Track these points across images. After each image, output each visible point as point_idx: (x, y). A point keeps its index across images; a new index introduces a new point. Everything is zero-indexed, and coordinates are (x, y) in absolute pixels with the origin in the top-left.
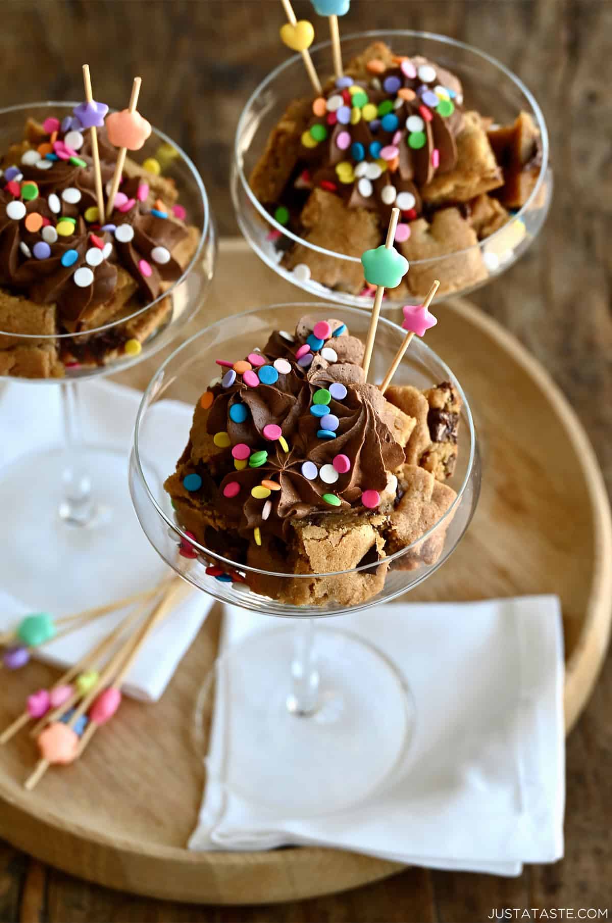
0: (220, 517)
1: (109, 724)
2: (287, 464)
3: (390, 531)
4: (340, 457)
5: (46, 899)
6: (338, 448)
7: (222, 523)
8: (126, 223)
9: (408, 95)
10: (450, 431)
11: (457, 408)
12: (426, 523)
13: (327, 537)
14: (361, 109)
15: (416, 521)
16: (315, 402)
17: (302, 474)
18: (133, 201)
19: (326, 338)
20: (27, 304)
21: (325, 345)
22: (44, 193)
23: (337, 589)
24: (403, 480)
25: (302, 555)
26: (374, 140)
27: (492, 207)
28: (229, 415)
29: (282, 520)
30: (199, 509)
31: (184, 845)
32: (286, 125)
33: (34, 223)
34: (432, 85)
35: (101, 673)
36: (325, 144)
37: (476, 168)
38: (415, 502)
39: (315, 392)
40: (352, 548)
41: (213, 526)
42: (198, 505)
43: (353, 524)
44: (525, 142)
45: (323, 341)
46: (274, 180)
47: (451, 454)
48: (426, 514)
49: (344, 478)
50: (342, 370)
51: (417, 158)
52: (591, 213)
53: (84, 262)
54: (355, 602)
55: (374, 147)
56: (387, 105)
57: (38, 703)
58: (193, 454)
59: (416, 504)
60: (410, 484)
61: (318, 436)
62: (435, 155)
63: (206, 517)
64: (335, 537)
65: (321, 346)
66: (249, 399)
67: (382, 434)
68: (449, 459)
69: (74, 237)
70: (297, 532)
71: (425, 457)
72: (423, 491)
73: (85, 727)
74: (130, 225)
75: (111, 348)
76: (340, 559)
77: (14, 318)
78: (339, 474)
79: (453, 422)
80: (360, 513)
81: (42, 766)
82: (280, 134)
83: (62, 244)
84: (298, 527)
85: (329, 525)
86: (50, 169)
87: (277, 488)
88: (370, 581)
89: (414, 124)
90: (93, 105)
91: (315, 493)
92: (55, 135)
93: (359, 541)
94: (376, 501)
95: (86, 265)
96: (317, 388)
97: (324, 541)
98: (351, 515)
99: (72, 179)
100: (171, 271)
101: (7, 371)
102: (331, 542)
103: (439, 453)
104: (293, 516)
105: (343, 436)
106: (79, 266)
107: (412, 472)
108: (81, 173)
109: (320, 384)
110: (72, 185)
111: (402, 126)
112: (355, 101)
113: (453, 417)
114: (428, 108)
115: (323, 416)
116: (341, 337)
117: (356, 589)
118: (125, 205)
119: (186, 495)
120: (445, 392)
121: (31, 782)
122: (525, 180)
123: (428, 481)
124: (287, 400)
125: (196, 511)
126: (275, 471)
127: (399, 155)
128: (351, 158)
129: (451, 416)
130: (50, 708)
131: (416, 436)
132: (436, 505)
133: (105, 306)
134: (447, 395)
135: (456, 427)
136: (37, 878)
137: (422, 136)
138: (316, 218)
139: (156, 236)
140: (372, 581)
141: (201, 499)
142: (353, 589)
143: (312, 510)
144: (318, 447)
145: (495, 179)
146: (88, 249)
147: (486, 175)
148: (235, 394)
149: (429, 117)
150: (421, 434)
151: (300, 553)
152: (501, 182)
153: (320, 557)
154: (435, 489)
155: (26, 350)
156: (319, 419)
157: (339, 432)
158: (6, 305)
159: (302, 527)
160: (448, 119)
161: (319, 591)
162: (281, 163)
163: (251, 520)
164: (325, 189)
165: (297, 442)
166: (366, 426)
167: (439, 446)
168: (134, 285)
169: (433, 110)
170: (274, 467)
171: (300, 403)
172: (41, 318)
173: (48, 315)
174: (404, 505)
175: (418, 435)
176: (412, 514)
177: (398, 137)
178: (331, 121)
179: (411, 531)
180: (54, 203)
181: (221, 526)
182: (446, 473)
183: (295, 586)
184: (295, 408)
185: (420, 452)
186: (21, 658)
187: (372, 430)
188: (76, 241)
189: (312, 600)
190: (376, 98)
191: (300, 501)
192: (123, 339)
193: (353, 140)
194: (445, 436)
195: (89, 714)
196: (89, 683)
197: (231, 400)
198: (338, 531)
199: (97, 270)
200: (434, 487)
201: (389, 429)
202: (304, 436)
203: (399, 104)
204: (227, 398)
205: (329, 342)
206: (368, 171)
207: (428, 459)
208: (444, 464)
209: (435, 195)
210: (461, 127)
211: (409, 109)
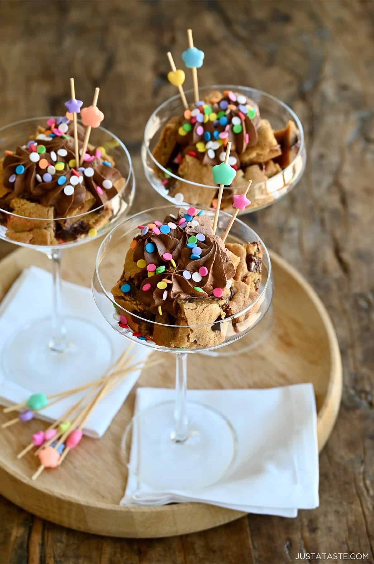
0: (140, 304)
1: (75, 449)
2: (175, 271)
3: (228, 309)
4: (202, 268)
5: (43, 539)
6: (201, 264)
7: (142, 307)
8: (90, 167)
9: (233, 107)
10: (257, 266)
11: (261, 256)
13: (196, 308)
14: (209, 115)
15: (241, 306)
16: (189, 242)
17: (183, 276)
18: (93, 157)
19: (193, 215)
20: (39, 206)
21: (193, 219)
22: (49, 151)
23: (201, 338)
24: (234, 288)
25: (183, 318)
26: (216, 130)
27: (276, 167)
28: (145, 249)
29: (173, 300)
30: (129, 301)
31: (118, 503)
32: (171, 125)
33: (43, 164)
34: (244, 105)
35: (72, 423)
36: (190, 133)
37: (267, 144)
38: (240, 297)
39: (189, 238)
40: (209, 315)
41: (137, 309)
42: (129, 299)
43: (210, 303)
44: (291, 136)
45: (192, 217)
46: (164, 154)
47: (258, 279)
48: (247, 303)
49: (205, 279)
50: (202, 229)
51: (238, 138)
52: (322, 210)
53: (69, 183)
54: (210, 345)
55: (215, 133)
56: (222, 113)
57: (38, 438)
58: (126, 275)
59: (241, 298)
60: (238, 289)
61: (191, 258)
62: (246, 137)
63: (133, 305)
64: (200, 308)
65: (191, 219)
66: (155, 241)
67: (223, 258)
68: (257, 281)
69: (64, 171)
70: (181, 306)
71: (245, 279)
72: (245, 293)
73: (64, 450)
74: (92, 168)
75: (82, 233)
76: (203, 321)
77: (33, 213)
78: (202, 277)
79: (259, 262)
80: (213, 299)
81: (41, 468)
82: (167, 130)
83: (58, 174)
84: (182, 304)
85: (197, 303)
86: (51, 141)
87: (170, 282)
88: (218, 335)
89: (236, 121)
90: (75, 101)
91: (190, 286)
92: (53, 126)
93: (213, 312)
94: (221, 293)
95: (70, 184)
96: (190, 236)
97: (195, 310)
98: (208, 300)
99: (63, 144)
100: (112, 193)
101: (28, 241)
102: (198, 311)
103: (252, 277)
104: (179, 297)
105: (204, 257)
106: (67, 185)
107: (239, 283)
108: (67, 142)
109: (191, 234)
110: (63, 148)
111: (230, 122)
112: (206, 111)
113: (259, 260)
114: (243, 113)
115: (193, 248)
116: (201, 216)
117: (211, 338)
118: (89, 159)
119: (122, 295)
120: (255, 246)
121: (35, 476)
122: (291, 154)
123: (247, 289)
124: (175, 241)
125: (128, 302)
126: (169, 274)
127: (229, 137)
128: (203, 139)
129: (258, 259)
130: (45, 441)
131: (240, 267)
132: (251, 300)
133: (79, 209)
134: (256, 247)
135: (260, 265)
136: (38, 527)
137: (240, 127)
138: (186, 170)
139: (105, 175)
140: (219, 335)
141: (130, 296)
142: (209, 339)
143: (188, 297)
144: (191, 263)
145: (277, 151)
146: (71, 176)
147: (272, 148)
148: (148, 238)
149: (243, 117)
150: (243, 266)
151: (183, 317)
152: (279, 153)
153: (193, 319)
154: (251, 293)
155: (38, 231)
156: (191, 249)
157: (202, 256)
158: (28, 207)
159: (183, 303)
160: (253, 120)
161: (192, 338)
162: (168, 145)
163: (157, 302)
164: (191, 155)
165: (180, 262)
166: (216, 253)
167: (252, 274)
168: (93, 199)
169: (245, 115)
170: (169, 272)
171: (181, 243)
172: (46, 213)
173: (50, 212)
174: (235, 298)
175: (241, 267)
176: (239, 303)
177: (228, 127)
178: (193, 121)
179: (239, 311)
180: (53, 156)
181: (141, 308)
182: (256, 288)
183: (180, 336)
184: (179, 246)
185: (242, 276)
186: (29, 416)
187: (219, 255)
188: (65, 173)
189: (188, 343)
190: (216, 111)
191: (182, 291)
192: (88, 229)
193: (205, 130)
194: (255, 269)
195: (65, 443)
196: (66, 427)
197: (146, 241)
198: (202, 305)
199: (76, 187)
200: (250, 292)
201: (227, 256)
202: (184, 259)
203: (228, 112)
204: (144, 241)
205: (195, 218)
206: (213, 145)
207: (246, 279)
208: (255, 283)
209: (247, 158)
210: (259, 125)
211: (233, 114)
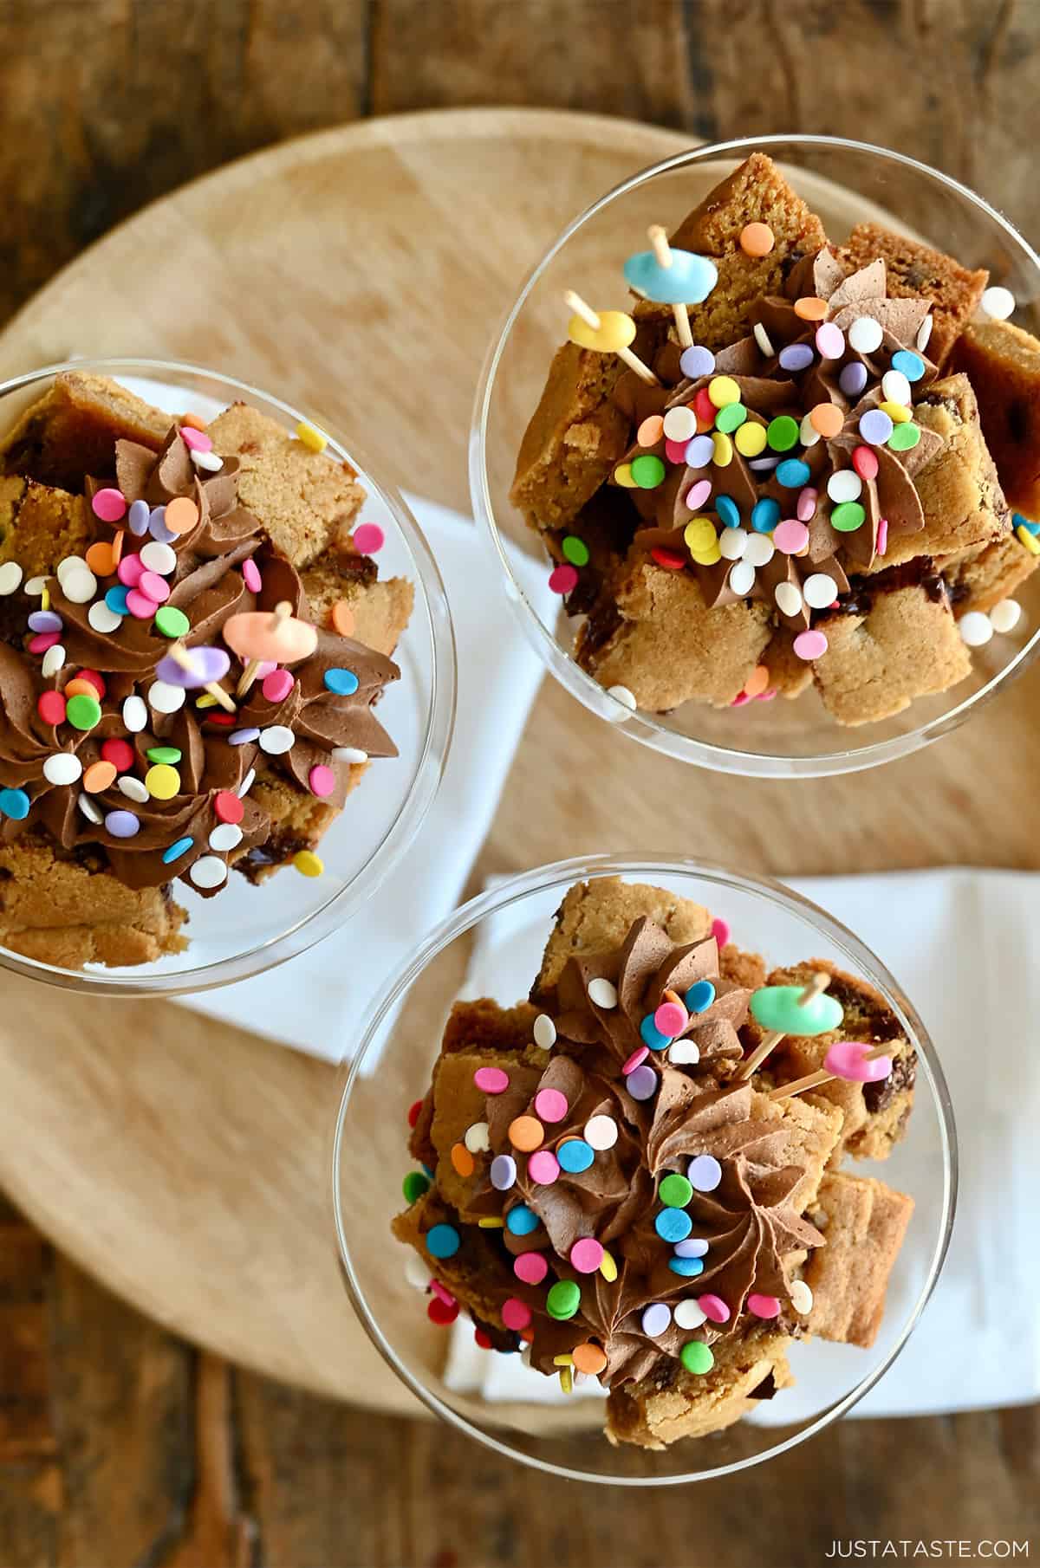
2: (616, 1320)
12: (859, 1289)
13: (689, 1411)
14: (734, 432)
15: (842, 1293)
16: (661, 1199)
17: (643, 1332)
20: (105, 882)
38: (839, 1258)
39: (662, 1179)
47: (902, 1112)
48: (860, 1271)
55: (760, 517)
59: (841, 1260)
61: (671, 1266)
68: (899, 1123)
69: (181, 798)
71: (856, 1138)
72: (854, 1224)
82: (568, 451)
84: (639, 1397)
89: (843, 487)
94: (773, 1310)
96: (665, 1173)
97: (685, 1416)
102: (696, 1415)
103: (882, 1129)
104: (629, 1384)
105: (716, 1269)
106: (198, 856)
111: (818, 487)
112: (721, 420)
114: (872, 449)
119: (434, 1260)
123: (862, 1204)
128: (714, 518)
132: (875, 1244)
137: (859, 509)
141: (460, 1271)
154: (875, 1209)
155: (112, 930)
156: (672, 1245)
157: (709, 1260)
159: (645, 1398)
164: (664, 567)
166: (759, 1248)
167: (882, 1117)
169: (880, 454)
170: (594, 1328)
178: (674, 459)
184: (626, 1206)
187: (769, 1250)
188: (186, 810)
190: (764, 409)
192: (289, 848)
193: (717, 491)
200: (873, 1207)
203: (810, 435)
208: (890, 1137)
211: (832, 456)
